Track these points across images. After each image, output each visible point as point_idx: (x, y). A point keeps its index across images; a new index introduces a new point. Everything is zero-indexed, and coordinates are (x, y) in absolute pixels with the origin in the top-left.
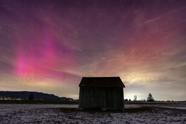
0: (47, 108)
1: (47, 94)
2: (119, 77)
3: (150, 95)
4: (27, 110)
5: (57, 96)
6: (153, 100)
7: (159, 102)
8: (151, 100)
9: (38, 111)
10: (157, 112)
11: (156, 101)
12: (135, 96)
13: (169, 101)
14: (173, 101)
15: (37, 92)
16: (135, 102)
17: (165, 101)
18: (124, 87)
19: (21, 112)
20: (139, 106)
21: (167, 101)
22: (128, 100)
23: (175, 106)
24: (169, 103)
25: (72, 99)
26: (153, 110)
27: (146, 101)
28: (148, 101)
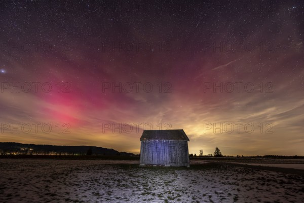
0: (106, 165)
1: (106, 149)
2: (182, 130)
3: (217, 149)
4: (84, 166)
5: (116, 151)
6: (220, 156)
7: (228, 157)
8: (218, 155)
9: (97, 168)
10: (226, 169)
11: (224, 157)
12: (200, 151)
13: (239, 157)
14: (243, 157)
15: (95, 147)
16: (201, 157)
17: (234, 156)
18: (189, 140)
19: (78, 169)
20: (206, 162)
21: (236, 156)
22: (194, 155)
23: (245, 162)
24: (238, 159)
25: (132, 154)
26: (221, 167)
27: (213, 155)
28: (215, 156)
